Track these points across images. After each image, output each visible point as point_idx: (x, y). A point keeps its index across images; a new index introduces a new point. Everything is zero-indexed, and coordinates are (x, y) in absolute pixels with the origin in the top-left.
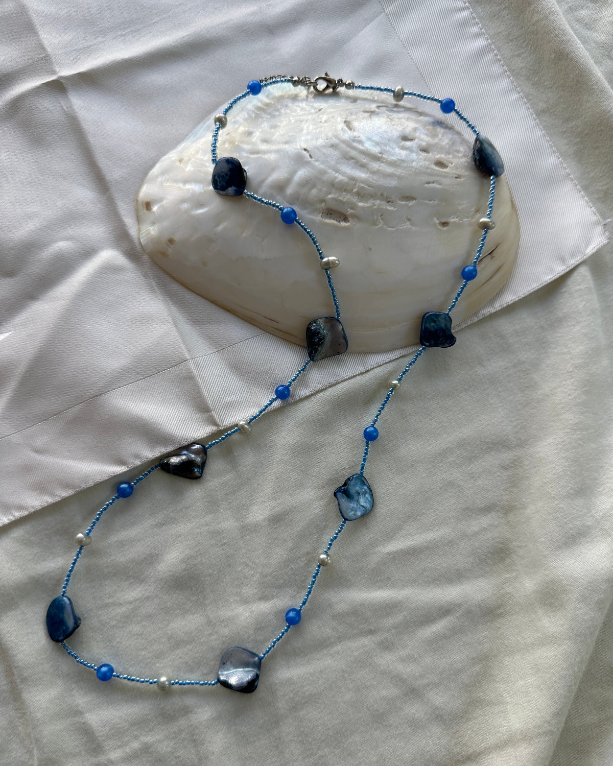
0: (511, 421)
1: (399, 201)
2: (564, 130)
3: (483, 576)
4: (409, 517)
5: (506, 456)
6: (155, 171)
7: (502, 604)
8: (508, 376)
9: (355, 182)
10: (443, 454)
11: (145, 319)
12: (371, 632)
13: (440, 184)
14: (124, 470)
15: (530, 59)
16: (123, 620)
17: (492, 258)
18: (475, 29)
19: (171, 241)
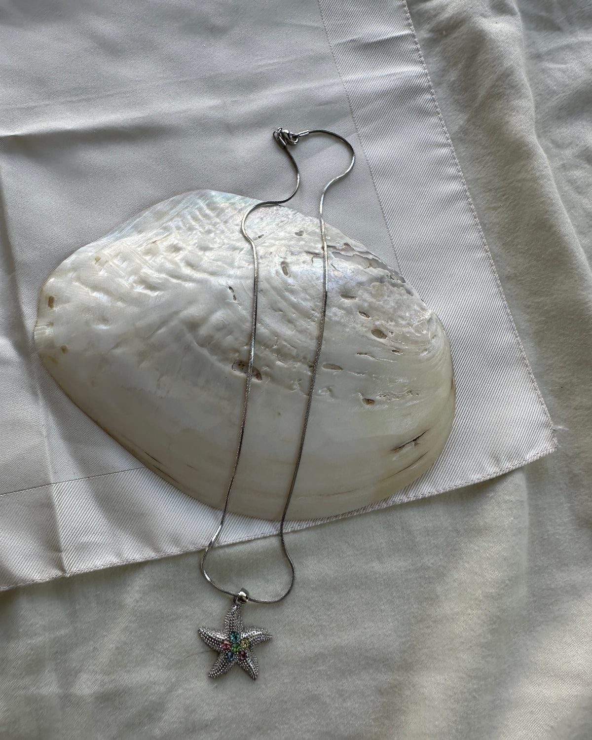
0: (400, 637)
1: (322, 368)
4: (259, 729)
5: (385, 678)
8: (407, 580)
9: (277, 339)
13: (373, 357)
15: (507, 215)
17: (416, 444)
18: (452, 171)
19: (64, 350)
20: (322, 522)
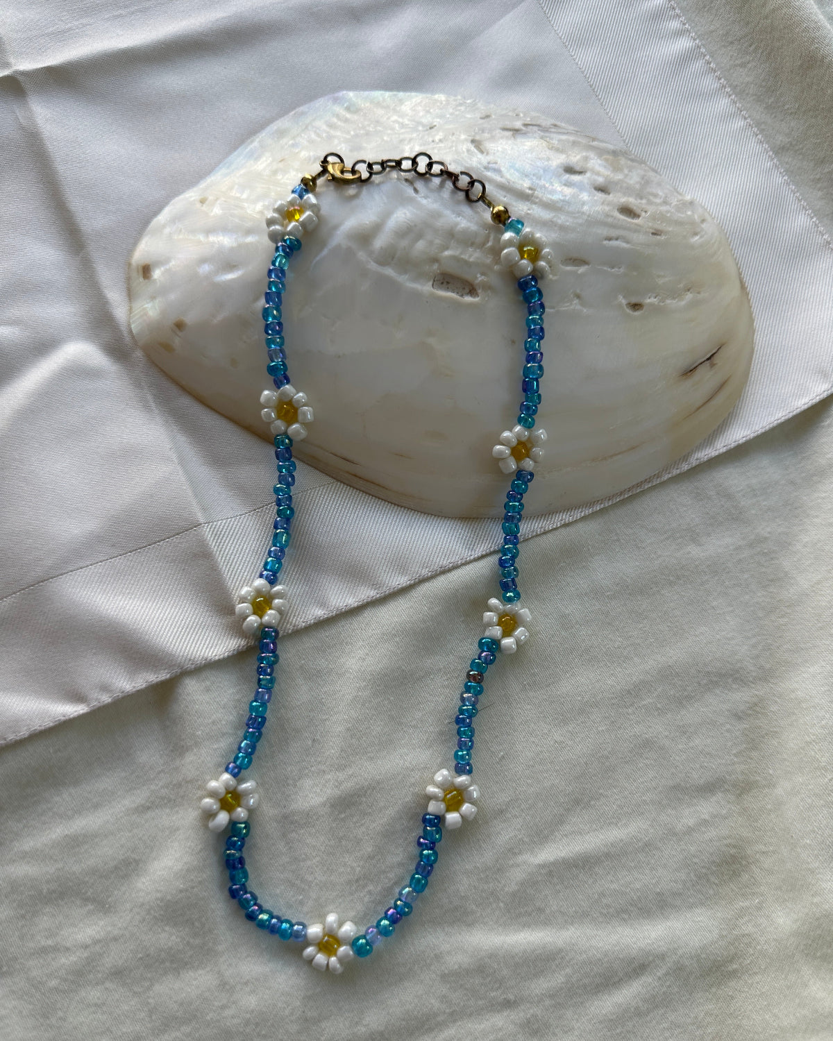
0: (747, 638)
2: (818, 177)
3: (702, 904)
5: (740, 697)
6: (162, 218)
7: (736, 954)
8: (740, 561)
10: (634, 693)
11: (130, 455)
12: (508, 1004)
13: (628, 242)
14: (81, 712)
15: (760, 71)
16: (70, 977)
17: (712, 365)
18: (675, 25)
19: (180, 326)
20: (602, 506)
